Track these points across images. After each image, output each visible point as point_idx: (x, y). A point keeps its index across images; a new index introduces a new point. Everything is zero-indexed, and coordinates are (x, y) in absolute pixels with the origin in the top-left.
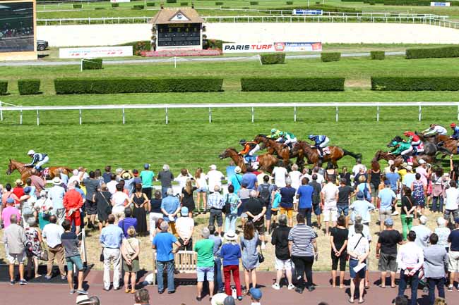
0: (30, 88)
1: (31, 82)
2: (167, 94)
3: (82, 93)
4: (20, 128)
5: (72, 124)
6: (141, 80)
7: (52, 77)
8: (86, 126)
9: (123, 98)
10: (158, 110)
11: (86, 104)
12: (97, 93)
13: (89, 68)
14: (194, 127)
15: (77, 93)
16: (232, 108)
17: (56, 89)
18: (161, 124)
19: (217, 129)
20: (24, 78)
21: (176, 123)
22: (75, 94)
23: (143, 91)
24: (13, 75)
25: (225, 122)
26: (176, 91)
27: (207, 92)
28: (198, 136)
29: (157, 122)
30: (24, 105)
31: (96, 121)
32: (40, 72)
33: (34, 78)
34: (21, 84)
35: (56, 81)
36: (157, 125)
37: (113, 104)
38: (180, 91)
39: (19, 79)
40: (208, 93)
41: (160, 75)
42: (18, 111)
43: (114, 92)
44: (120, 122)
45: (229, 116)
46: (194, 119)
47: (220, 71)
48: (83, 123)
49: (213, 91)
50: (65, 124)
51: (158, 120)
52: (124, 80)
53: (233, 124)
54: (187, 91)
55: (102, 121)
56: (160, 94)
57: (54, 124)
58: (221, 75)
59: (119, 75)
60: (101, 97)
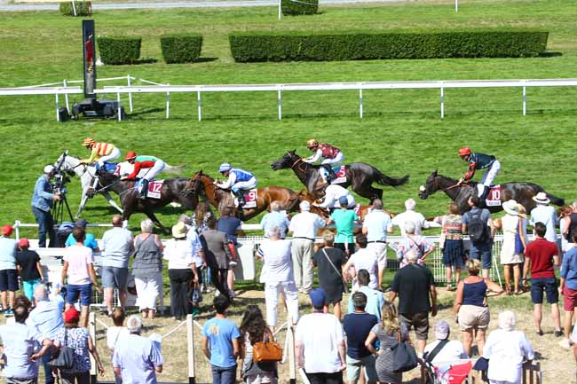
0: (183, 51)
1: (185, 39)
2: (442, 61)
3: (281, 60)
4: (165, 125)
5: (262, 118)
6: (391, 35)
7: (225, 30)
8: (291, 122)
9: (358, 69)
10: (426, 91)
11: (289, 81)
12: (309, 59)
13: (294, 13)
14: (494, 124)
15: (273, 60)
16: (565, 88)
17: (234, 52)
18: (433, 118)
19: (538, 127)
20: (171, 32)
21: (460, 115)
22: (269, 63)
23: (395, 56)
24: (151, 25)
25: (554, 114)
26: (458, 56)
27: (518, 56)
28: (502, 141)
29: (423, 115)
30: (174, 82)
31: (309, 112)
32: (201, 19)
33: (192, 31)
34: (167, 43)
35: (232, 38)
36: (423, 121)
37: (339, 81)
38: (466, 56)
39: (163, 33)
40: (519, 60)
41: (428, 25)
42: (163, 95)
43: (341, 59)
44: (354, 115)
45: (561, 103)
46: (493, 107)
47: (541, 18)
48: (286, 117)
49: (529, 56)
50: (249, 119)
51: (426, 110)
52: (360, 36)
53: (567, 118)
54: (479, 56)
55: (321, 112)
56: (428, 62)
57: (230, 118)
58: (543, 25)
59: (350, 25)
60: (317, 66)
